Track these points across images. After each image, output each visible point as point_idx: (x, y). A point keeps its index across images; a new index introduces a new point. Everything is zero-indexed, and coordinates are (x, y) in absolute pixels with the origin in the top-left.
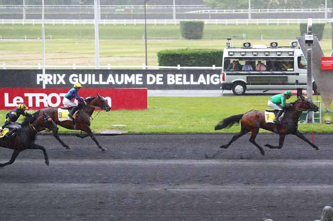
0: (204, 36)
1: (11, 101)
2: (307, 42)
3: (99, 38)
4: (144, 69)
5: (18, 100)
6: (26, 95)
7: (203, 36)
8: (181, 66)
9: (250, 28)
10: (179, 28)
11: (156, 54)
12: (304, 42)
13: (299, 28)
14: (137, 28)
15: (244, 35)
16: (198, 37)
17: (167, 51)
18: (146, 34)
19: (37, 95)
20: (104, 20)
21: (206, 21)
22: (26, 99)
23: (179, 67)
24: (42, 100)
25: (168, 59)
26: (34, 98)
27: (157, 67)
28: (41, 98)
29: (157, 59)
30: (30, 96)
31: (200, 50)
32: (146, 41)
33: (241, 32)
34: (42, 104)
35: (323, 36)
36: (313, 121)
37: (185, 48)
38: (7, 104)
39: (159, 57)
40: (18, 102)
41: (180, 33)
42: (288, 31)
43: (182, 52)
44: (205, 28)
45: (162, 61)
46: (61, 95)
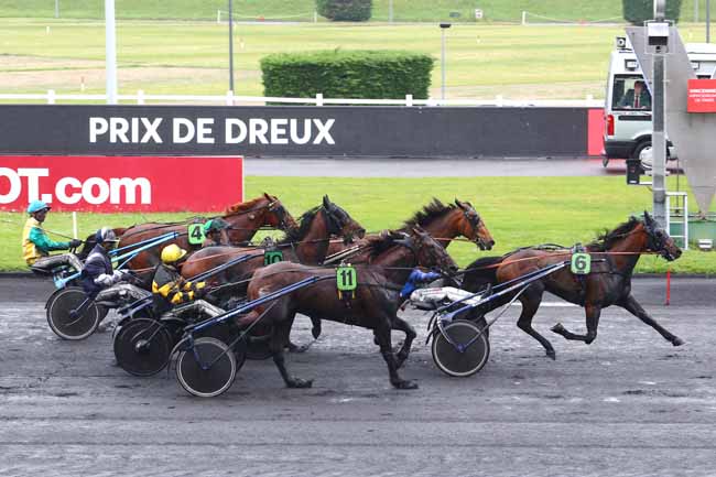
3: (116, 19)
4: (230, 104)
7: (373, 12)
8: (325, 97)
11: (259, 64)
17: (286, 55)
25: (287, 77)
27: (261, 100)
31: (371, 53)
32: (231, 26)
33: (469, 2)
37: (332, 47)
39: (264, 70)
41: (313, 5)
43: (324, 58)
45: (272, 82)
46: (23, 172)
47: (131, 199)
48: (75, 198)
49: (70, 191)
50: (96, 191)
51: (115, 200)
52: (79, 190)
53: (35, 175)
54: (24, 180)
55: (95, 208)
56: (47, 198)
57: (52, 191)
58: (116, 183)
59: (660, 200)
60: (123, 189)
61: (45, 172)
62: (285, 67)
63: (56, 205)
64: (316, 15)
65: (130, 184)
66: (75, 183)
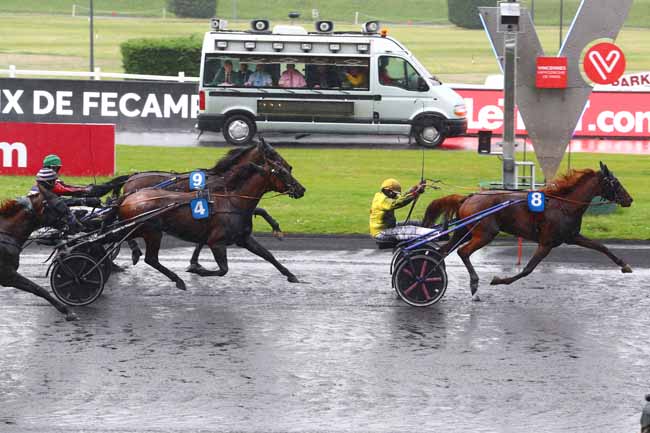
17: (145, 41)
27: (120, 75)
33: (307, 2)
39: (124, 54)
43: (181, 44)
45: (131, 66)
47: (7, 162)
62: (144, 51)
64: (164, 12)
65: (7, 148)
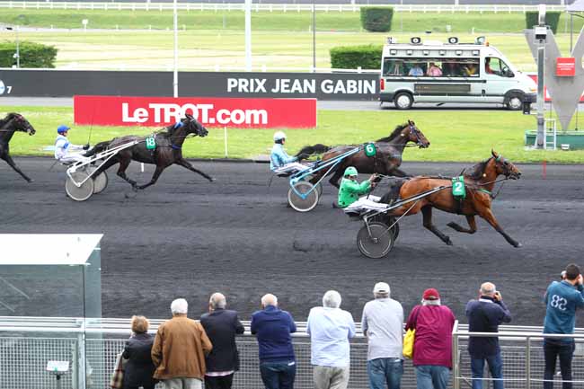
0: (393, 27)
1: (131, 115)
2: (538, 37)
3: (252, 30)
4: (312, 72)
5: (141, 113)
6: (151, 106)
8: (362, 68)
9: (456, 17)
10: (359, 16)
11: (328, 53)
12: (534, 37)
13: (524, 17)
14: (303, 16)
15: (449, 28)
16: (385, 29)
17: (343, 47)
18: (315, 24)
19: (167, 107)
20: (257, 5)
21: (396, 8)
22: (151, 112)
23: (359, 70)
24: (172, 114)
25: (344, 59)
26: (162, 111)
27: (329, 69)
28: (172, 110)
29: (329, 59)
30: (157, 107)
32: (314, 34)
33: (444, 22)
34: (173, 118)
35: (558, 30)
36: (545, 146)
37: (368, 44)
38: (126, 118)
39: (332, 55)
40: (141, 115)
41: (360, 22)
42: (509, 21)
43: (363, 49)
44: (395, 17)
45: (336, 62)
46: (200, 106)
47: (256, 121)
48: (227, 120)
49: (224, 116)
50: (238, 117)
51: (248, 121)
52: (229, 116)
53: (206, 108)
54: (200, 111)
55: (237, 126)
56: (212, 121)
57: (215, 116)
58: (249, 112)
59: (541, 123)
60: (252, 116)
61: (211, 106)
62: (343, 53)
63: (217, 123)
64: (362, 28)
65: (256, 113)
66: (227, 112)
